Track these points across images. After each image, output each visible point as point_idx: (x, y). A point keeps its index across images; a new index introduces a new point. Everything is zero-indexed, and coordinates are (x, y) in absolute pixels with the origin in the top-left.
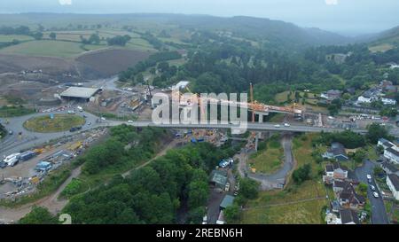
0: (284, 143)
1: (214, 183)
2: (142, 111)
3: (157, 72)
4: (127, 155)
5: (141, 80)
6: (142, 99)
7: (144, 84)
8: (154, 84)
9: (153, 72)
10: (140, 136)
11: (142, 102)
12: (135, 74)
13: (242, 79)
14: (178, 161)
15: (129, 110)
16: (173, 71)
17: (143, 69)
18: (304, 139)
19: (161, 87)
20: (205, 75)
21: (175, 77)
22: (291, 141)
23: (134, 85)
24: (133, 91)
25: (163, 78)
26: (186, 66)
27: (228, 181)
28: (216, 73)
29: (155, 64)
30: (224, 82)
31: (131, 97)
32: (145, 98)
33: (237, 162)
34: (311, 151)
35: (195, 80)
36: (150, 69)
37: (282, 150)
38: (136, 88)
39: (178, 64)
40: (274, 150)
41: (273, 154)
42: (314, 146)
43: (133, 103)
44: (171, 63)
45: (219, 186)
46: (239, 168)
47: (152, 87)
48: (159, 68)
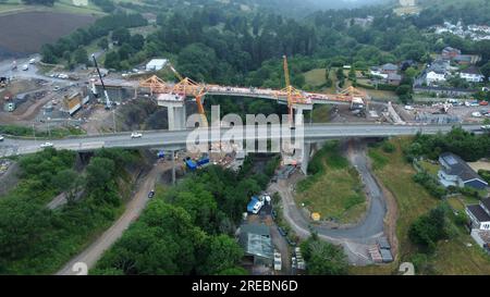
0: (354, 157)
1: (251, 258)
2: (88, 114)
3: (110, 45)
4: (57, 226)
5: (83, 60)
6: (86, 92)
7: (89, 65)
8: (108, 65)
9: (104, 46)
10: (84, 174)
11: (87, 98)
12: (72, 50)
13: (245, 54)
14: (175, 225)
15: (63, 115)
16: (138, 43)
17: (87, 42)
18: (388, 150)
19: (120, 69)
20: (192, 48)
21: (141, 53)
22: (364, 153)
23: (71, 68)
24: (71, 79)
25: (123, 56)
26: (159, 36)
27: (274, 247)
28: (208, 44)
29: (106, 34)
30: (221, 58)
31: (65, 89)
32: (94, 90)
33: (276, 198)
34: (407, 170)
35: (176, 57)
36: (99, 41)
37: (354, 173)
38: (75, 74)
39: (145, 32)
40: (338, 172)
41: (340, 180)
42: (410, 161)
43: (68, 102)
44: (133, 32)
45: (261, 261)
46: (286, 214)
47: (104, 71)
48: (113, 38)
